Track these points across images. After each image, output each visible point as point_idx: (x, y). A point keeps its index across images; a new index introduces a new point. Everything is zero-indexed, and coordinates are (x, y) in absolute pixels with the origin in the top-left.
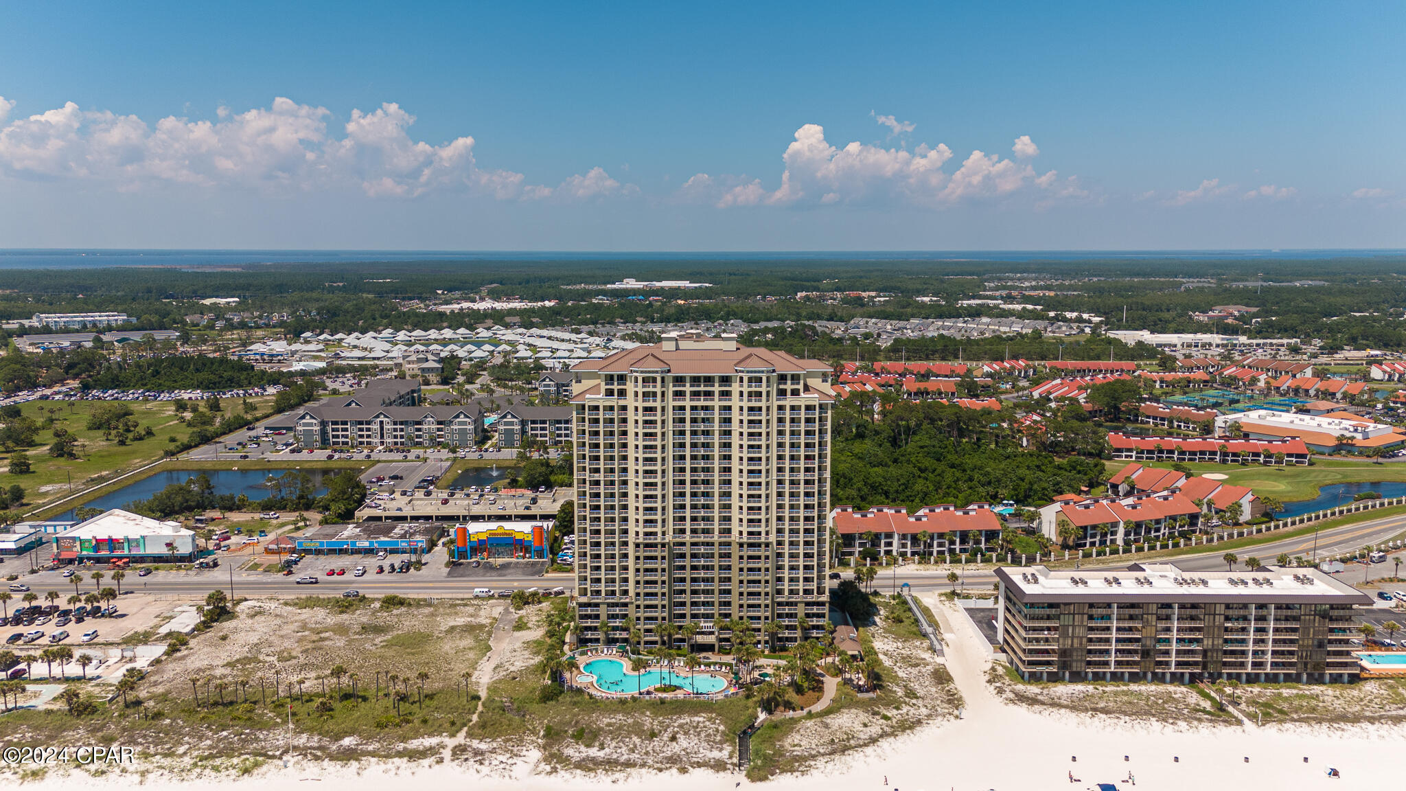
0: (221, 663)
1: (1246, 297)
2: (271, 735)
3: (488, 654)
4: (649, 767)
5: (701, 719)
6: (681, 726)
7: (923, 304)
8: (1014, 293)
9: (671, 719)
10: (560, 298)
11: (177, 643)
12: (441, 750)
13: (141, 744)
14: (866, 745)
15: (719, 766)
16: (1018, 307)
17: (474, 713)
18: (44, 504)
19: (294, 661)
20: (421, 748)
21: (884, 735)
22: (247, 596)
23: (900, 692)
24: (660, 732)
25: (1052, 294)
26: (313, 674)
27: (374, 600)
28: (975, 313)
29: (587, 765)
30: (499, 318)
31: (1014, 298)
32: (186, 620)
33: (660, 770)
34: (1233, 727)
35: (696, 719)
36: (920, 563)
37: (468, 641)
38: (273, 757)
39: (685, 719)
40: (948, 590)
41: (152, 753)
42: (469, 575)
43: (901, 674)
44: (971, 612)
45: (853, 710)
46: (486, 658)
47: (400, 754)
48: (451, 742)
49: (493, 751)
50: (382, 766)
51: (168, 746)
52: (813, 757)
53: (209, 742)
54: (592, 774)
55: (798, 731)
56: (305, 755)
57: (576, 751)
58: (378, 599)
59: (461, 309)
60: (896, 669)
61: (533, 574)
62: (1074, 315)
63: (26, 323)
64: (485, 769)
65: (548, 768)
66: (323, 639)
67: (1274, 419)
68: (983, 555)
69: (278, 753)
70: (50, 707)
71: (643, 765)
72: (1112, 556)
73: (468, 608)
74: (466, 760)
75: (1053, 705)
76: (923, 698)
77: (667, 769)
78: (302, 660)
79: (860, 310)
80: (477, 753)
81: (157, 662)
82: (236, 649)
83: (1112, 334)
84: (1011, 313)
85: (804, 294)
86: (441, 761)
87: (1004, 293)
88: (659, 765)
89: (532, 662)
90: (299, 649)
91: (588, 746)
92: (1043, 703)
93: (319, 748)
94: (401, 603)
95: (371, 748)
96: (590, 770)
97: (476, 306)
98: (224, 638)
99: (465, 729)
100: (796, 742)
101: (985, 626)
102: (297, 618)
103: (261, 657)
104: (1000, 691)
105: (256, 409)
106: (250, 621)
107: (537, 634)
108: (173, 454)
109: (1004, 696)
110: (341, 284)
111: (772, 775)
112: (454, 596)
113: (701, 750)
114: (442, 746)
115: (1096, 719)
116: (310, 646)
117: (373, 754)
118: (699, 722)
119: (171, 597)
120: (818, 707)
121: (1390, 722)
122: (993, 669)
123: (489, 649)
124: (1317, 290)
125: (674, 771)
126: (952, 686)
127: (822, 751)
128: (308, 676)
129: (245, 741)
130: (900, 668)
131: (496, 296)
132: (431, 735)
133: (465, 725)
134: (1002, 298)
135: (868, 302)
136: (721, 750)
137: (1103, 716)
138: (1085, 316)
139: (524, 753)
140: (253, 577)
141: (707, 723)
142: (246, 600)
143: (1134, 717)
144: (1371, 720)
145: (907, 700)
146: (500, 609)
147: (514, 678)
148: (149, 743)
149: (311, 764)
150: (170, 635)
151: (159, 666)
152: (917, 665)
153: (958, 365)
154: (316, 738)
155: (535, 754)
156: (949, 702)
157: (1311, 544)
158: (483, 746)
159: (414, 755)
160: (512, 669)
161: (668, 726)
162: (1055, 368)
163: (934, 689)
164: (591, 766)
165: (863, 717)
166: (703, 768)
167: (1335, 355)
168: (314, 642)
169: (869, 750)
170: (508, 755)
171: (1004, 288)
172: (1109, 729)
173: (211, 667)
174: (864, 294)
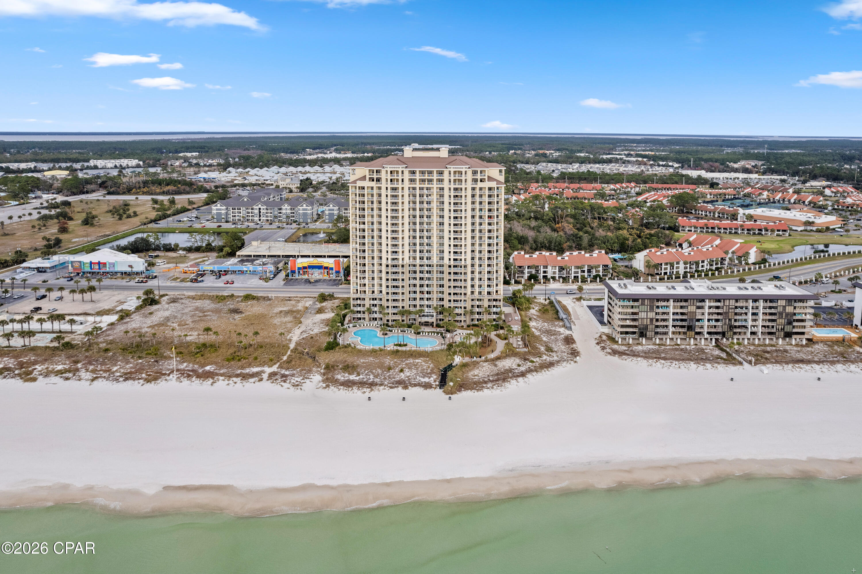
0: (146, 326)
1: (757, 157)
2: (166, 363)
3: (299, 325)
4: (385, 386)
5: (420, 361)
6: (406, 364)
7: (580, 157)
8: (632, 153)
9: (402, 361)
10: (374, 152)
11: (124, 315)
12: (263, 374)
13: (94, 365)
14: (518, 376)
15: (427, 386)
16: (634, 159)
17: (285, 355)
18: (72, 247)
19: (186, 326)
20: (251, 373)
21: (530, 371)
22: (168, 293)
23: (543, 349)
24: (394, 367)
25: (653, 153)
26: (196, 333)
27: (238, 297)
28: (610, 161)
29: (348, 384)
30: (337, 161)
31: (632, 155)
32: (132, 304)
33: (391, 388)
34: (738, 367)
35: (417, 361)
36: (563, 282)
37: (289, 318)
38: (165, 374)
39: (411, 360)
40: (578, 296)
41: (98, 369)
42: (296, 285)
43: (544, 339)
44: (590, 308)
45: (513, 358)
46: (297, 327)
47: (237, 376)
48: (268, 370)
49: (293, 375)
50: (226, 382)
51: (108, 366)
52: (486, 382)
53: (131, 365)
54: (350, 389)
55: (478, 368)
56: (183, 374)
57: (341, 377)
58: (241, 296)
59: (318, 157)
60: (542, 336)
61: (333, 285)
62: (664, 163)
63: (86, 164)
64: (286, 385)
65: (324, 385)
66: (205, 316)
67: (771, 212)
68: (600, 278)
69: (168, 372)
70: (48, 345)
71: (381, 385)
72: (676, 280)
73: (291, 302)
74: (276, 379)
75: (634, 355)
76: (556, 352)
77: (395, 387)
78: (192, 325)
79: (544, 159)
80: (283, 376)
81: (112, 324)
82: (155, 319)
83: (684, 172)
84: (629, 162)
85: (513, 151)
86: (261, 380)
87: (626, 152)
88: (391, 385)
89: (324, 330)
90: (191, 320)
91: (350, 374)
92: (628, 355)
93: (192, 371)
94: (254, 298)
95: (222, 371)
96: (349, 387)
97: (326, 156)
98: (151, 313)
99: (279, 363)
100: (476, 373)
101: (598, 315)
102: (193, 305)
103: (169, 324)
104: (603, 348)
105: (194, 203)
106: (167, 306)
107: (330, 315)
108: (145, 224)
109: (605, 351)
110: (254, 146)
111: (459, 392)
112: (285, 296)
113: (418, 378)
114: (263, 372)
115: (658, 363)
116: (198, 319)
117: (222, 375)
118: (418, 362)
119: (126, 293)
120: (492, 356)
121: (829, 364)
122: (600, 337)
123: (301, 322)
124: (798, 154)
125: (400, 388)
126: (574, 345)
127: (491, 379)
128: (193, 334)
129: (150, 365)
130: (544, 336)
131: (337, 151)
132: (257, 366)
133: (278, 361)
134: (625, 155)
135: (549, 155)
136: (429, 378)
137: (663, 361)
138: (670, 164)
139: (312, 377)
140: (174, 284)
141: (423, 363)
142: (167, 295)
143: (681, 362)
144: (818, 362)
145: (546, 352)
146: (311, 303)
147: (312, 338)
148: (99, 364)
149: (186, 379)
150: (121, 311)
151: (113, 326)
152: (554, 335)
153: (598, 185)
154: (191, 365)
155: (317, 378)
156: (572, 354)
157: (788, 274)
158: (287, 373)
159: (245, 377)
160: (312, 333)
161: (399, 364)
162: (651, 187)
163: (564, 347)
164: (350, 384)
165: (518, 361)
166: (417, 387)
167: (806, 184)
168: (200, 317)
169: (520, 379)
170: (301, 378)
171: (626, 150)
172: (666, 368)
173: (141, 328)
174: (547, 152)
